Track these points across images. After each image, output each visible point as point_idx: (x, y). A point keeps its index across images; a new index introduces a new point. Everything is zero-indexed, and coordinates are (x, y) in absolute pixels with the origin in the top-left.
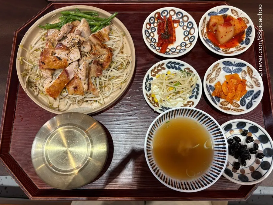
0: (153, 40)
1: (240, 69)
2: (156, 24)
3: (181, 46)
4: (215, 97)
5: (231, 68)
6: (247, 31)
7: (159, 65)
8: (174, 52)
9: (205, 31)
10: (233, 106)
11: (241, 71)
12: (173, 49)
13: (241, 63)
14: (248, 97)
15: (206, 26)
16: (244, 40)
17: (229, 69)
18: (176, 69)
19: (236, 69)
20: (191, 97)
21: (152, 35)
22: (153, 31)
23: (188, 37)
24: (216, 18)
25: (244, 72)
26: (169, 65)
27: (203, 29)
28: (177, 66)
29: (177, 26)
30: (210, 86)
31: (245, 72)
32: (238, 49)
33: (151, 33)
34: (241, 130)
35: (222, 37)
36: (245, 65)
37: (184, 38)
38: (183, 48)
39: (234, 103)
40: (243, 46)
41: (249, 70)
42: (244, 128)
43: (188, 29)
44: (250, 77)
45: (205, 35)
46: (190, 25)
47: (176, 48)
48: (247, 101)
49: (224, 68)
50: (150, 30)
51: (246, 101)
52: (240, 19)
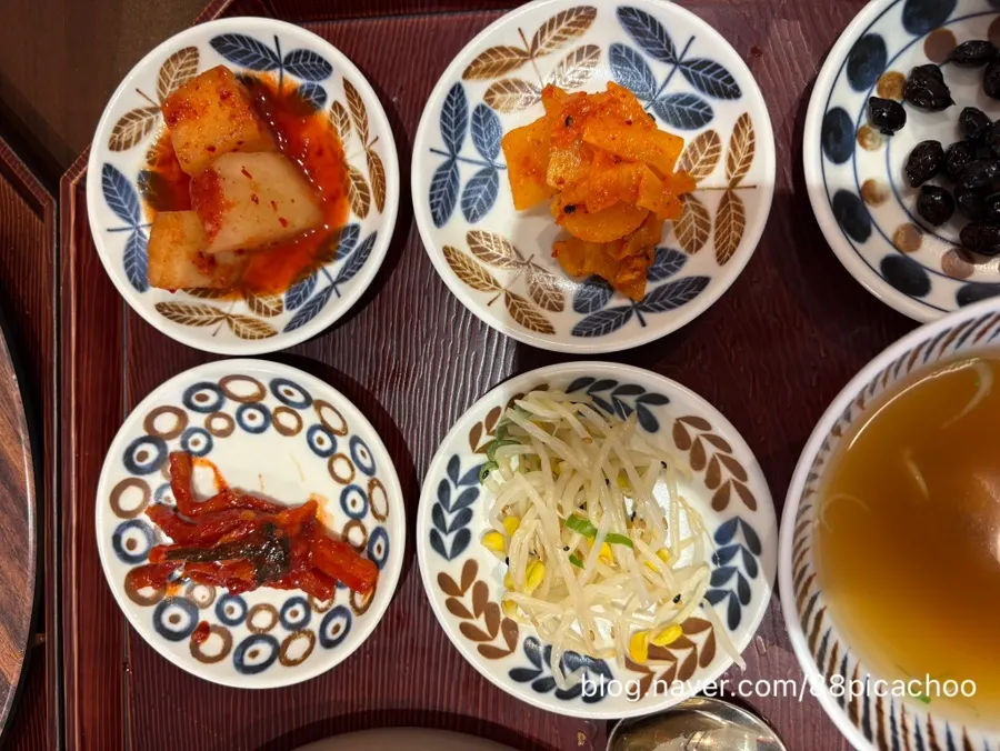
0: (295, 614)
1: (476, 118)
2: (201, 593)
3: (330, 454)
4: (651, 278)
5: (466, 172)
6: (244, 63)
7: (454, 608)
8: (368, 499)
9: (239, 307)
10: (708, 171)
11: (489, 114)
12: (349, 502)
13: (444, 117)
14: (649, 76)
15: (210, 303)
16: (295, 81)
17: (472, 183)
18: (472, 495)
19: (476, 140)
20: (651, 425)
21: (262, 620)
22: (238, 612)
23: (279, 410)
24: (164, 252)
25: (498, 96)
26: (448, 541)
27: (230, 322)
28: (455, 493)
29: (209, 471)
30: (579, 306)
31: (496, 87)
32: (353, 124)
33: (250, 627)
34: (861, 135)
35: (283, 222)
36: (457, 92)
37: (285, 431)
38: (343, 446)
39: (690, 167)
40: (333, 90)
41: (487, 67)
42: (854, 116)
43: (230, 407)
44: (529, 64)
45: (267, 313)
46: (203, 398)
47: (344, 486)
48: (680, 85)
49: (471, 216)
50: (232, 630)
51: (681, 95)
52: (175, 110)
